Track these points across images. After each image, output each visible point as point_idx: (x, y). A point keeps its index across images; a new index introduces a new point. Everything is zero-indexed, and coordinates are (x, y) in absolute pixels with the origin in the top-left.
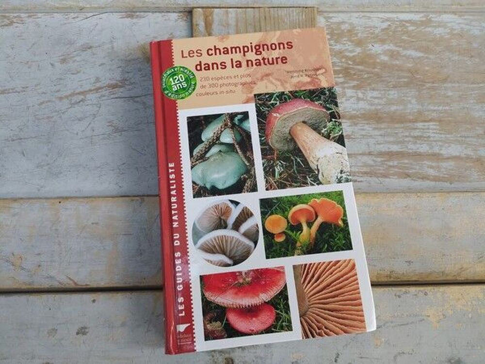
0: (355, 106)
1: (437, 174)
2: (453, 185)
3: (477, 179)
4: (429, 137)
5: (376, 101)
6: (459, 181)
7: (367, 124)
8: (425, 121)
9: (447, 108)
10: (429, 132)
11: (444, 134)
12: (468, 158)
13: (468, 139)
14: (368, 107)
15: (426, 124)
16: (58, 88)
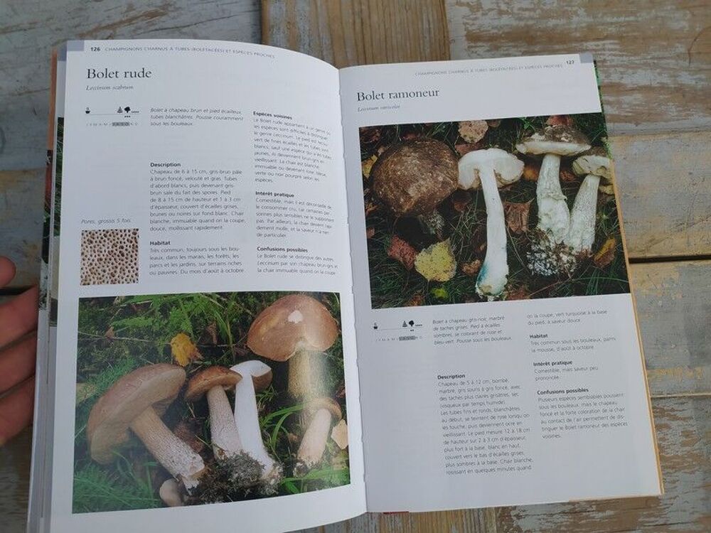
0: (496, 23)
1: (617, 112)
2: (640, 127)
3: (677, 116)
4: (605, 61)
5: (527, 14)
6: (649, 121)
7: (514, 47)
8: (598, 39)
9: (632, 18)
10: (604, 55)
11: (626, 56)
12: (663, 87)
13: (662, 61)
14: (515, 23)
15: (600, 43)
16: (77, 21)
